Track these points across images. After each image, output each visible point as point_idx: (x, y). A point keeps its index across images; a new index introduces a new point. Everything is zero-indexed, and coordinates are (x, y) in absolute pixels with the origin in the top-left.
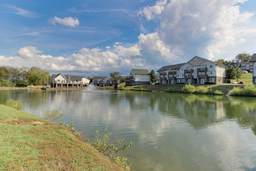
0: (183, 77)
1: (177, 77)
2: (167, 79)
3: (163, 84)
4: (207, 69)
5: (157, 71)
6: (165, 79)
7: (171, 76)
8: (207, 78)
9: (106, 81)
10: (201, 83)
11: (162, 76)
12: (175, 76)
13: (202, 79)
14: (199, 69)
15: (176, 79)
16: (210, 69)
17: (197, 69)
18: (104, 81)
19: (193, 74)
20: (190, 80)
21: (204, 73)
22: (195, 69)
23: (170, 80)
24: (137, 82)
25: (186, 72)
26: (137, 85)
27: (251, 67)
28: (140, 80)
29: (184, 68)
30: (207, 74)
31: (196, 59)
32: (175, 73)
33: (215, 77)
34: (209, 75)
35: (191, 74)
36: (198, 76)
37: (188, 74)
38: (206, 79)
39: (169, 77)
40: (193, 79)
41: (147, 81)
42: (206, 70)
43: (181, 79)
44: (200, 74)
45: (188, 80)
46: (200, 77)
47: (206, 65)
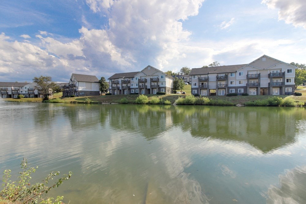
0: (137, 87)
1: (131, 87)
2: (121, 89)
3: (115, 94)
4: (158, 79)
5: (108, 79)
6: (118, 89)
7: (124, 85)
8: (159, 88)
9: (27, 90)
10: (154, 93)
11: (114, 85)
12: (129, 85)
13: (155, 89)
14: (152, 79)
15: (129, 89)
16: (161, 80)
17: (150, 79)
18: (21, 90)
19: (146, 84)
20: (143, 90)
21: (156, 84)
22: (148, 79)
23: (123, 90)
24: (81, 91)
25: (140, 81)
26: (81, 96)
27: (190, 80)
28: (86, 89)
29: (138, 77)
30: (159, 84)
31: (149, 68)
32: (129, 82)
33: (165, 88)
34: (161, 86)
35: (145, 84)
36: (151, 86)
37: (142, 83)
38: (157, 89)
39: (122, 87)
40: (146, 89)
41: (95, 90)
42: (157, 81)
43: (135, 89)
44: (153, 84)
45: (142, 90)
46: (153, 88)
47: (158, 75)
